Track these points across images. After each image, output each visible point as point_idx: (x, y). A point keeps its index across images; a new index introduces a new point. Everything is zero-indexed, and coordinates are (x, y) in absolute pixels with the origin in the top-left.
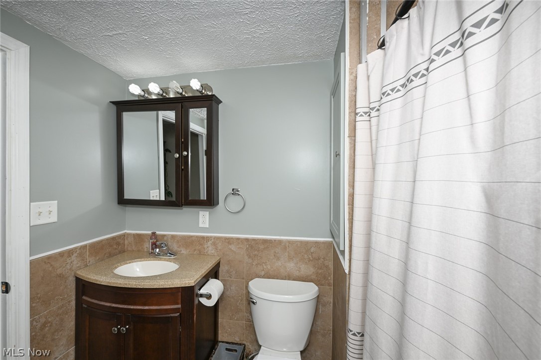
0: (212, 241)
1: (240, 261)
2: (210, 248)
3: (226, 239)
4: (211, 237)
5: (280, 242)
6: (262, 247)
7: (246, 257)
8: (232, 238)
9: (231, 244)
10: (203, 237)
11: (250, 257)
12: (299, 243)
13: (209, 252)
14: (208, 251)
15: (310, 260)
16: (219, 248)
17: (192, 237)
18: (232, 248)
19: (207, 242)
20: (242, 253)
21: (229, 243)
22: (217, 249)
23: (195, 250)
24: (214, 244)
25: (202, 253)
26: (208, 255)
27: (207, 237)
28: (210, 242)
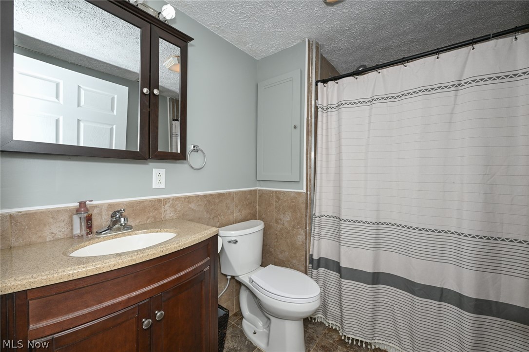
0: (171, 203)
1: (199, 219)
2: (168, 212)
3: (186, 198)
4: (169, 199)
5: (230, 194)
6: (217, 201)
7: (205, 213)
8: (192, 197)
9: (191, 203)
10: (159, 201)
11: (208, 212)
12: (241, 193)
13: (167, 217)
14: (166, 215)
15: (247, 205)
16: (179, 209)
17: (143, 202)
18: (192, 207)
19: (164, 205)
20: (201, 210)
21: (189, 202)
22: (176, 211)
23: (148, 218)
24: (173, 206)
25: (158, 220)
26: (166, 220)
27: (165, 199)
28: (168, 204)
